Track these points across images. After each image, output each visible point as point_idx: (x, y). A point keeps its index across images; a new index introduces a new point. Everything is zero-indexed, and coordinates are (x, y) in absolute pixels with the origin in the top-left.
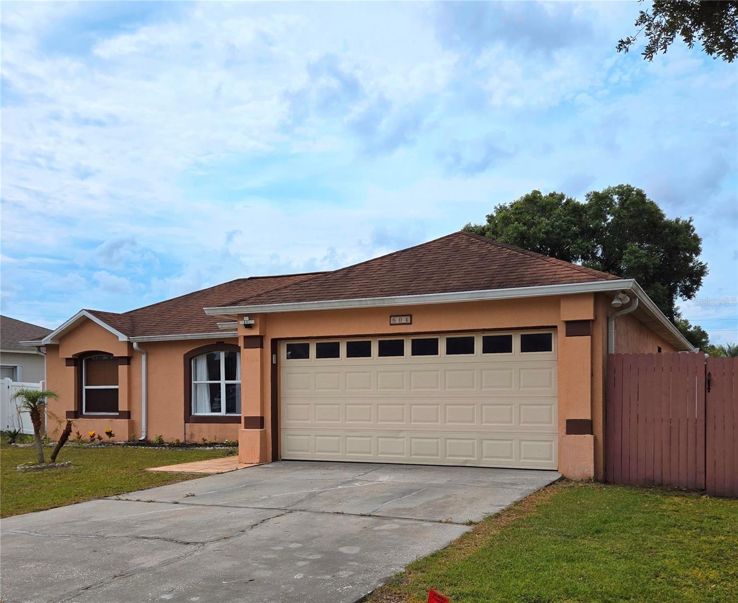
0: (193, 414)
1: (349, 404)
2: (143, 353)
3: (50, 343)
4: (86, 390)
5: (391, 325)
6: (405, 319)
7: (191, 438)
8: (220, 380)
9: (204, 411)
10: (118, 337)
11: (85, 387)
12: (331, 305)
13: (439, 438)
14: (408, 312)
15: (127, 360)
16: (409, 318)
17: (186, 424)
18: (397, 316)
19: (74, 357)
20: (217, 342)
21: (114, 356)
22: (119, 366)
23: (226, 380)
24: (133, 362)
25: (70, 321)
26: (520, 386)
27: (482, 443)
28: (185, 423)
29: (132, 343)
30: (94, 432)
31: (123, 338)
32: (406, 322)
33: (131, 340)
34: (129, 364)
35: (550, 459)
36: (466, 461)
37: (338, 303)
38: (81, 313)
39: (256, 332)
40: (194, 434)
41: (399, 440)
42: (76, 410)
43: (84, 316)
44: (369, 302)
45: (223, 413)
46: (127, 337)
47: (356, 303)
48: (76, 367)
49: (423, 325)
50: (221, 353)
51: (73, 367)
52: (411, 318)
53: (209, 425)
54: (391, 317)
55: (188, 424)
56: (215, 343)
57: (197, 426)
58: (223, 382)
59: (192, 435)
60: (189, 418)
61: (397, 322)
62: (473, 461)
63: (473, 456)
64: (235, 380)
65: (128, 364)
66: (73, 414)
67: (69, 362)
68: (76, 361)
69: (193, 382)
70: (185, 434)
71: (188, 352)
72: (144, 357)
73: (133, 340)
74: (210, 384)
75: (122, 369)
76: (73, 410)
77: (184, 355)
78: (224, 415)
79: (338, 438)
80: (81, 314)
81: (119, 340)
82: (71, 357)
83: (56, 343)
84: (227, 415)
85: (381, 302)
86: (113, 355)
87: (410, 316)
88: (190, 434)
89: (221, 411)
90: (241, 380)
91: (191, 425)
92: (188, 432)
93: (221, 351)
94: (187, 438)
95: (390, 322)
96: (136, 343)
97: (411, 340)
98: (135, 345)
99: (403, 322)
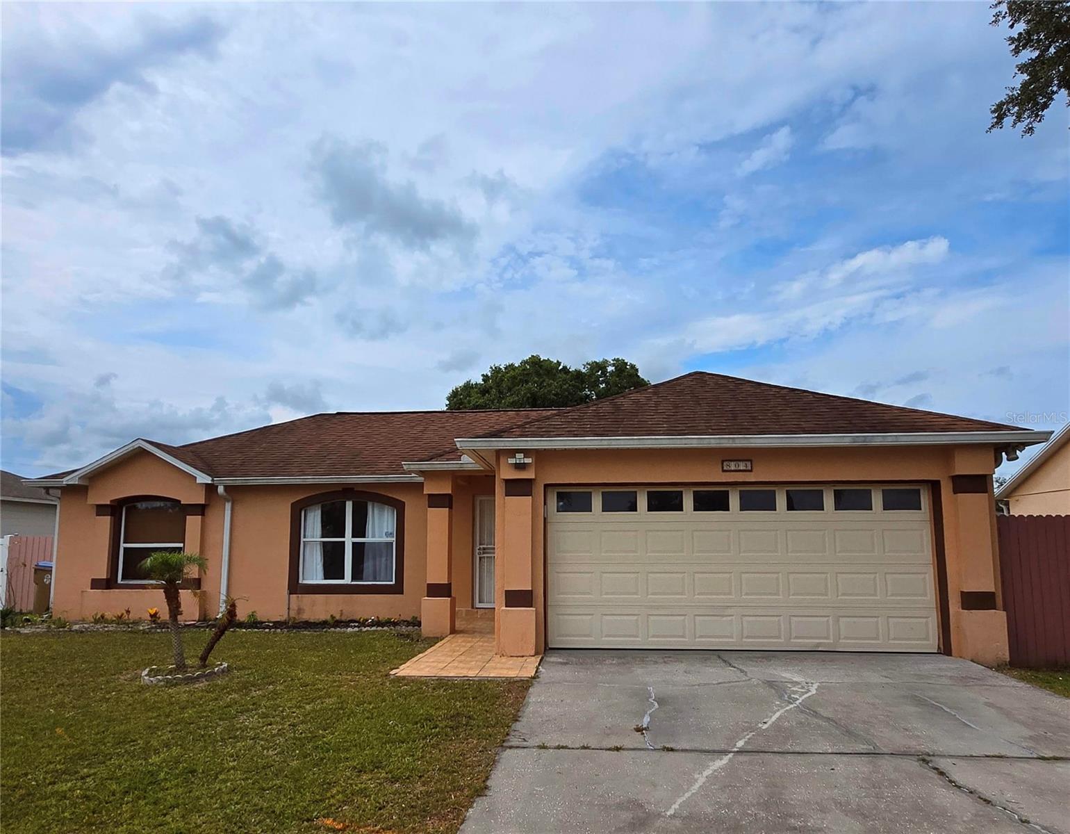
0: (300, 582)
1: (651, 573)
2: (228, 501)
3: (77, 483)
4: (125, 548)
5: (724, 471)
6: (744, 464)
7: (299, 614)
8: (344, 537)
9: (315, 578)
10: (196, 478)
11: (123, 545)
12: (657, 442)
13: (781, 616)
14: (749, 456)
15: (200, 510)
16: (749, 464)
17: (291, 596)
18: (731, 461)
19: (113, 504)
20: (345, 488)
21: (182, 503)
22: (188, 517)
23: (353, 537)
24: (209, 512)
25: (114, 454)
26: (884, 550)
27: (838, 621)
28: (290, 593)
29: (217, 486)
30: (156, 609)
31: (203, 479)
32: (744, 468)
33: (215, 482)
34: (203, 514)
35: (926, 639)
36: (819, 645)
37: (668, 441)
38: (137, 442)
39: (529, 475)
40: (304, 610)
41: (725, 619)
42: (109, 577)
43: (140, 447)
44: (713, 441)
45: (347, 580)
46: (211, 479)
47: (695, 441)
48: (113, 518)
49: (762, 474)
50: (347, 503)
51: (109, 517)
52: (751, 464)
54: (723, 462)
55: (295, 595)
56: (341, 489)
57: (308, 598)
58: (348, 540)
59: (300, 611)
60: (295, 587)
61: (733, 468)
62: (827, 643)
63: (827, 638)
64: (365, 537)
65: (201, 515)
66: (104, 582)
67: (101, 510)
68: (113, 509)
69: (303, 540)
70: (289, 609)
71: (297, 501)
72: (228, 506)
73: (217, 482)
74: (324, 542)
75: (193, 522)
76: (105, 577)
77: (292, 504)
78: (349, 583)
79: (635, 618)
80: (136, 445)
81: (198, 482)
82: (109, 503)
83: (85, 484)
84: (353, 583)
85: (731, 441)
86: (180, 501)
87: (751, 461)
88: (296, 608)
89: (343, 578)
90: (372, 537)
91: (298, 597)
92: (294, 606)
93: (349, 500)
94: (293, 614)
95: (723, 468)
96: (222, 487)
97: (740, 491)
98: (221, 489)
99: (742, 468)
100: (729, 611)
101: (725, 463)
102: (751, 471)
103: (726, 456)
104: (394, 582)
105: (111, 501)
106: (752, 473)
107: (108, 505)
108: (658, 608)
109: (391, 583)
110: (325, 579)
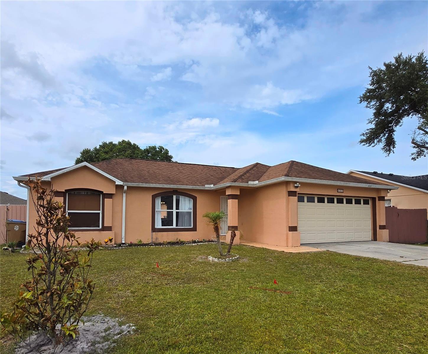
0: (155, 227)
1: (318, 221)
4: (69, 213)
5: (338, 192)
7: (156, 240)
10: (116, 182)
11: (67, 211)
12: (331, 183)
13: (344, 233)
15: (112, 196)
20: (173, 190)
21: (104, 193)
22: (105, 199)
23: (176, 210)
28: (152, 232)
31: (119, 183)
33: (125, 184)
34: (112, 198)
37: (333, 182)
41: (333, 234)
43: (85, 165)
44: (343, 183)
45: (174, 226)
46: (122, 182)
47: (339, 183)
48: (64, 198)
50: (174, 196)
53: (168, 233)
56: (172, 191)
57: (160, 233)
58: (174, 211)
59: (157, 239)
60: (154, 230)
61: (340, 191)
64: (179, 210)
67: (59, 194)
68: (64, 194)
69: (156, 210)
70: (152, 238)
71: (155, 194)
74: (167, 211)
75: (108, 201)
77: (152, 195)
78: (175, 227)
81: (116, 184)
85: (346, 184)
87: (343, 189)
88: (155, 238)
89: (172, 226)
90: (182, 210)
91: (156, 233)
92: (154, 237)
93: (174, 195)
94: (154, 240)
95: (338, 191)
96: (126, 187)
97: (337, 198)
98: (125, 188)
99: (342, 191)
100: (335, 232)
101: (338, 190)
102: (343, 192)
103: (339, 188)
104: (192, 227)
105: (65, 190)
106: (343, 193)
107: (63, 192)
108: (320, 231)
109: (191, 227)
110: (162, 226)
